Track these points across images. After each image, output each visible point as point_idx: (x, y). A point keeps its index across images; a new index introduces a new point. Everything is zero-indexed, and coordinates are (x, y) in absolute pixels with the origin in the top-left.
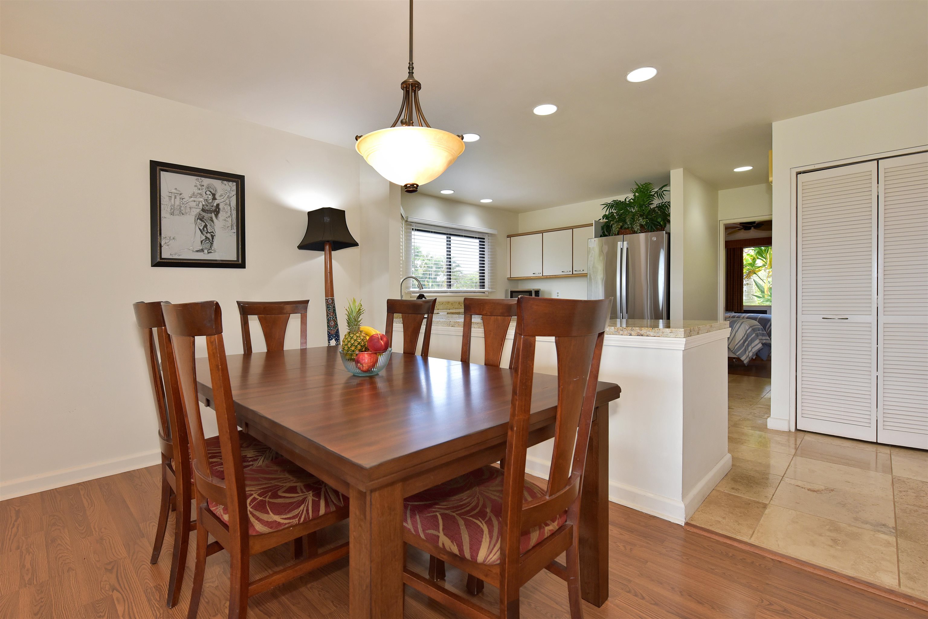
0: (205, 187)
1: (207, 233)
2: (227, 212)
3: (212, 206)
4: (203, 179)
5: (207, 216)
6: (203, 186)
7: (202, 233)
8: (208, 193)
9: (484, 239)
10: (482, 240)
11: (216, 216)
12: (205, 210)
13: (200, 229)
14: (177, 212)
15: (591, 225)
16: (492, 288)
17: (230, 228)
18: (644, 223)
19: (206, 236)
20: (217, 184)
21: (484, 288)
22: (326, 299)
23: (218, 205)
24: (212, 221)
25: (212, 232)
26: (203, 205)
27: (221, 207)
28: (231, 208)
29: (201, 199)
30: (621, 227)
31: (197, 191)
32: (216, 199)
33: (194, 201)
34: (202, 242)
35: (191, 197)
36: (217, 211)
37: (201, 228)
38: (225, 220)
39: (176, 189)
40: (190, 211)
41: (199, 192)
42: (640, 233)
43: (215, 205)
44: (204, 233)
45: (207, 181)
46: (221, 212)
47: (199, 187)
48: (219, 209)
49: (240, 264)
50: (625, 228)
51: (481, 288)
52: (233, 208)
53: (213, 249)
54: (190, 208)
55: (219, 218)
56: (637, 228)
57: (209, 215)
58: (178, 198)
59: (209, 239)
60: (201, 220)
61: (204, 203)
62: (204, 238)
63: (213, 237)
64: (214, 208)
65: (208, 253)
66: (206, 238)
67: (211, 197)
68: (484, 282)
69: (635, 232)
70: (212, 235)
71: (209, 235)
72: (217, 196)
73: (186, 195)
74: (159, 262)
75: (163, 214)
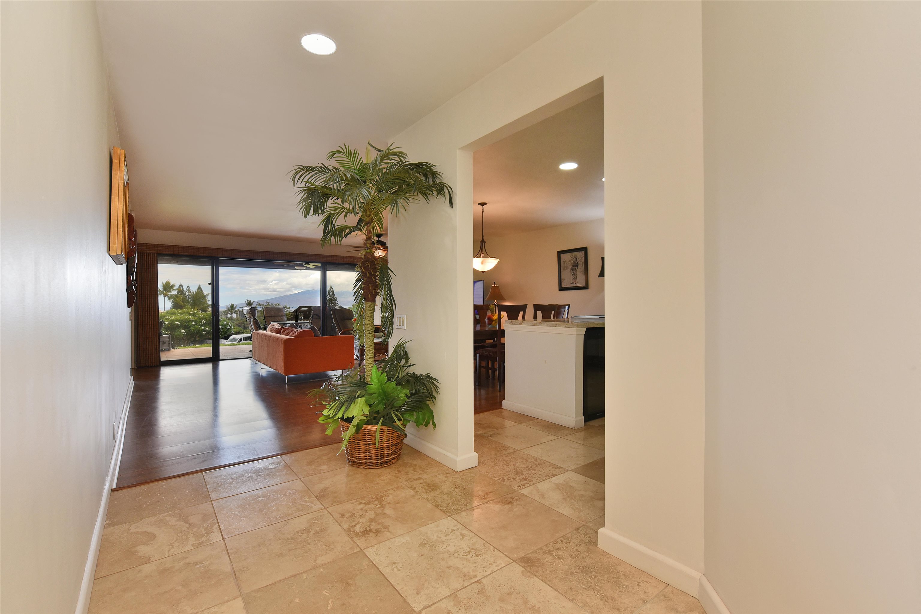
2: (581, 265)
6: (573, 256)
7: (573, 276)
8: (575, 258)
11: (577, 267)
12: (573, 266)
13: (572, 274)
14: (565, 268)
17: (583, 271)
20: (577, 253)
23: (578, 262)
24: (576, 270)
25: (577, 274)
26: (573, 264)
27: (579, 263)
29: (573, 262)
31: (571, 259)
32: (577, 260)
34: (572, 279)
35: (569, 262)
36: (577, 265)
39: (565, 260)
40: (569, 267)
43: (577, 263)
45: (574, 254)
46: (579, 265)
49: (586, 287)
52: (584, 263)
53: (577, 282)
55: (579, 268)
57: (575, 268)
58: (566, 263)
60: (572, 270)
62: (573, 277)
63: (576, 276)
64: (576, 264)
65: (575, 283)
67: (575, 260)
74: (561, 289)
75: (562, 270)
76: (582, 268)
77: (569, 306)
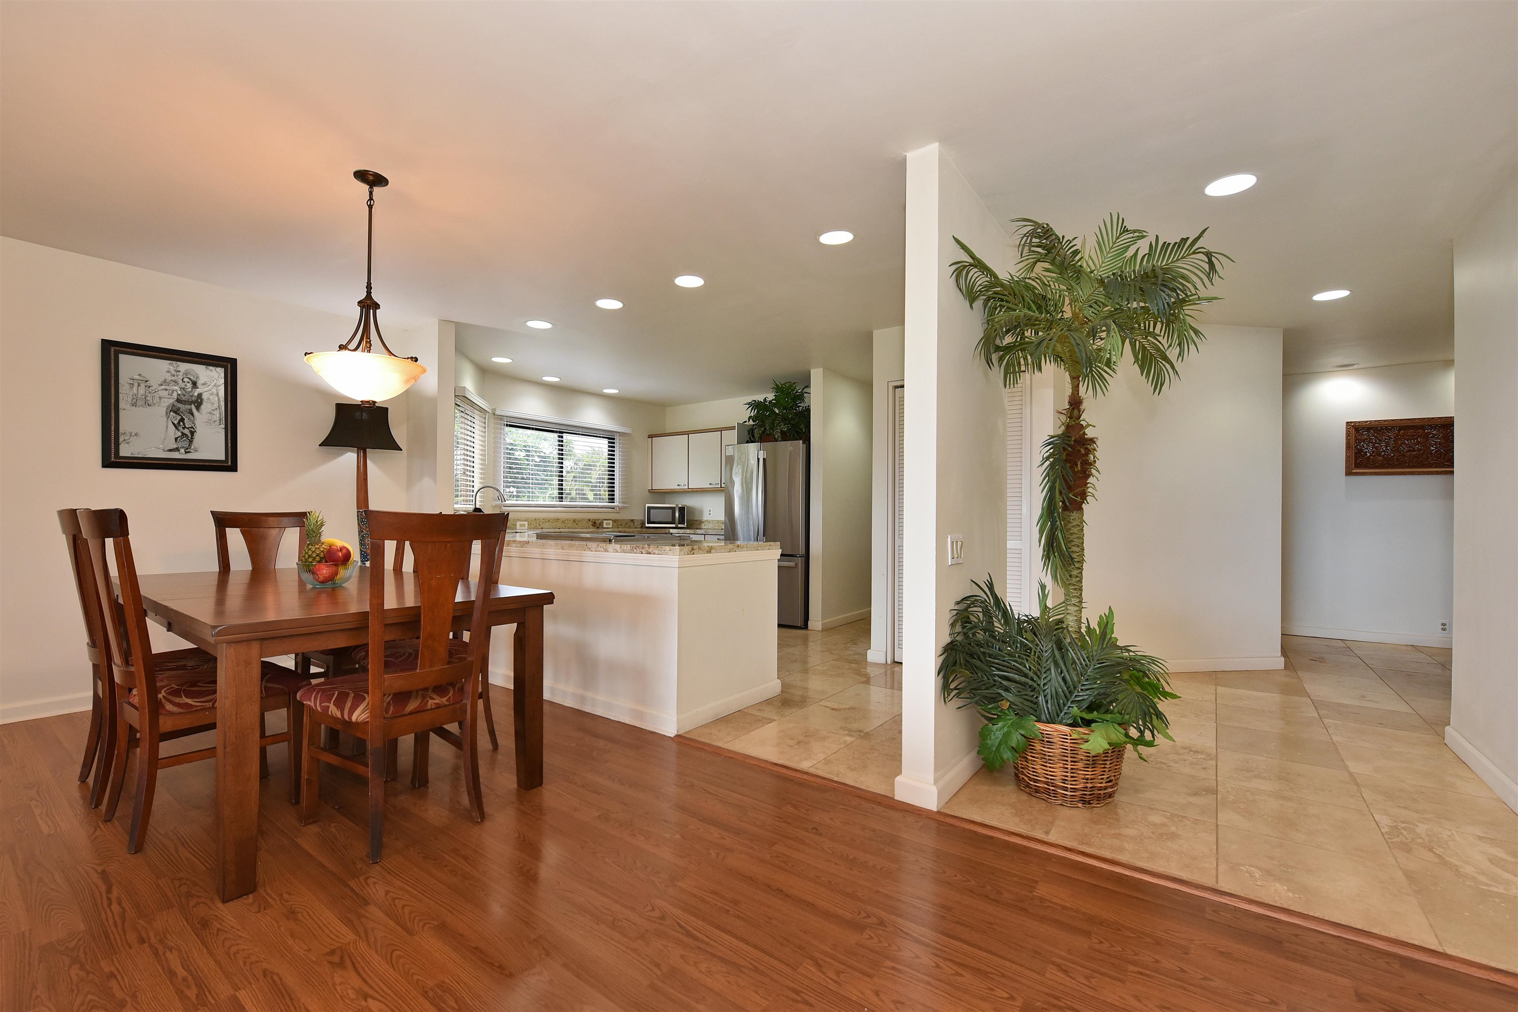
0: (181, 373)
1: (184, 428)
3: (192, 396)
4: (179, 363)
5: (183, 407)
6: (179, 371)
7: (177, 428)
8: (186, 380)
9: (614, 439)
10: (611, 440)
11: (198, 408)
12: (180, 400)
13: (173, 423)
14: (140, 403)
15: (733, 428)
16: (623, 503)
17: (218, 423)
18: (786, 429)
19: (182, 433)
21: (614, 502)
22: (358, 512)
23: (200, 395)
24: (192, 414)
25: (192, 428)
26: (179, 395)
27: (205, 397)
28: (219, 398)
29: (176, 388)
30: (763, 432)
31: (169, 378)
32: (198, 388)
33: (166, 390)
34: (176, 439)
35: (162, 385)
36: (198, 402)
37: (176, 422)
38: (210, 413)
40: (160, 402)
41: (173, 378)
42: (780, 441)
43: (196, 394)
44: (180, 428)
45: (184, 367)
46: (204, 403)
47: (174, 373)
48: (202, 400)
49: (229, 466)
50: (767, 435)
51: (609, 502)
53: (192, 447)
54: (160, 398)
55: (201, 411)
56: (778, 435)
57: (188, 407)
58: (143, 385)
59: (186, 435)
60: (175, 412)
61: (179, 392)
62: (180, 434)
63: (192, 433)
64: (194, 399)
65: (187, 451)
66: (183, 434)
67: (189, 385)
68: (613, 495)
69: (777, 441)
70: (190, 431)
71: (186, 431)
72: (199, 385)
73: (154, 383)
74: (114, 462)
75: (122, 405)
76: (217, 413)
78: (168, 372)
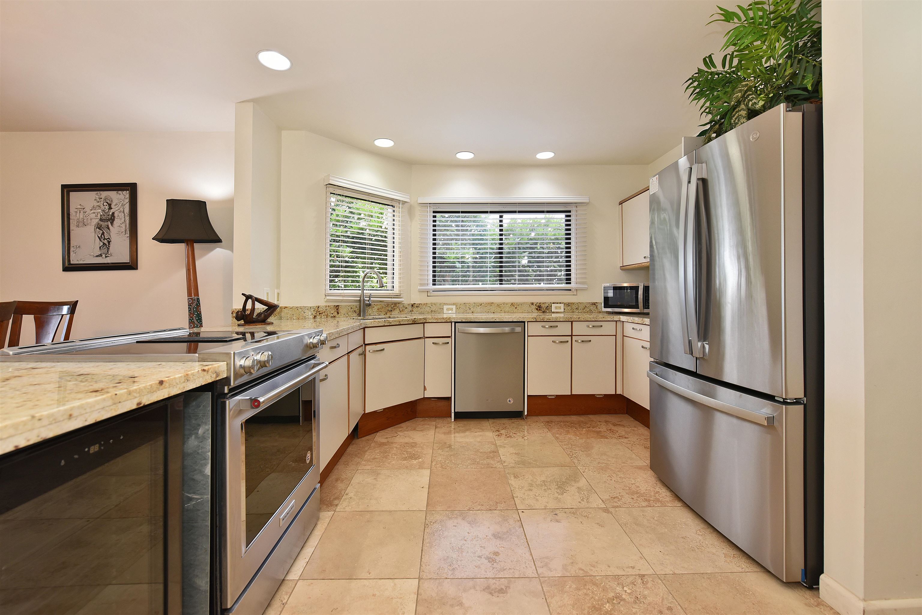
0: (103, 199)
1: (104, 240)
2: (121, 219)
3: (108, 215)
4: (101, 192)
5: (104, 224)
6: (101, 198)
7: (100, 240)
8: (105, 204)
9: (570, 212)
10: (568, 214)
11: (112, 223)
12: (102, 219)
13: (98, 236)
14: (81, 224)
17: (124, 233)
19: (103, 243)
20: (112, 195)
21: (570, 283)
23: (113, 213)
24: (109, 229)
25: (109, 238)
26: (101, 215)
27: (116, 215)
28: (124, 214)
29: (100, 210)
31: (96, 204)
32: (112, 209)
33: (94, 213)
34: (100, 247)
35: (92, 210)
36: (112, 219)
37: (100, 236)
38: (119, 226)
39: (80, 205)
40: (91, 223)
41: (98, 204)
43: (111, 214)
44: (102, 240)
46: (116, 219)
47: (98, 200)
48: (114, 217)
49: (130, 265)
51: (567, 284)
52: (126, 215)
54: (91, 219)
55: (114, 225)
57: (106, 223)
58: (82, 212)
59: (106, 244)
60: (99, 228)
61: (101, 214)
62: (102, 244)
63: (109, 242)
64: (110, 217)
65: (106, 257)
66: (104, 244)
67: (107, 207)
68: (570, 275)
70: (108, 241)
71: (106, 242)
72: (112, 206)
73: (88, 209)
74: (69, 267)
75: (72, 227)
76: (123, 225)
77: (73, 306)
78: (95, 200)
